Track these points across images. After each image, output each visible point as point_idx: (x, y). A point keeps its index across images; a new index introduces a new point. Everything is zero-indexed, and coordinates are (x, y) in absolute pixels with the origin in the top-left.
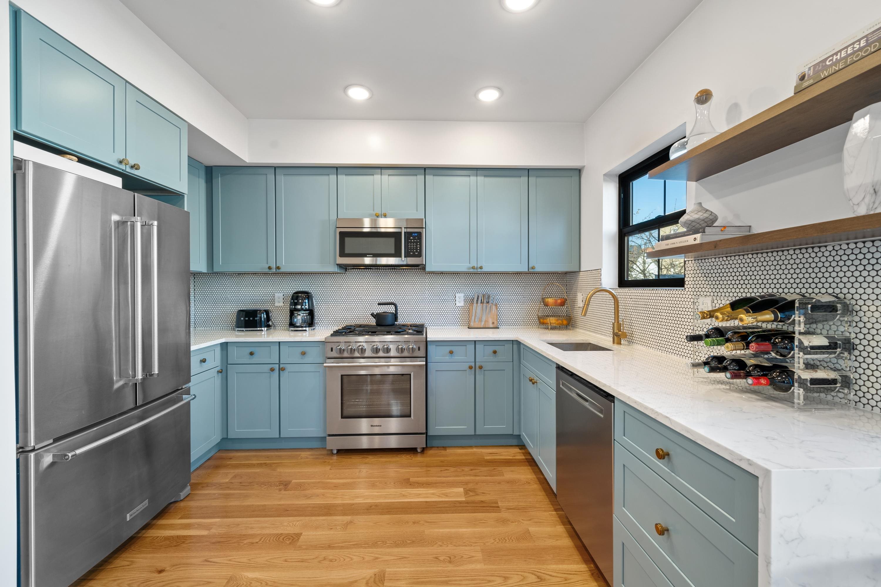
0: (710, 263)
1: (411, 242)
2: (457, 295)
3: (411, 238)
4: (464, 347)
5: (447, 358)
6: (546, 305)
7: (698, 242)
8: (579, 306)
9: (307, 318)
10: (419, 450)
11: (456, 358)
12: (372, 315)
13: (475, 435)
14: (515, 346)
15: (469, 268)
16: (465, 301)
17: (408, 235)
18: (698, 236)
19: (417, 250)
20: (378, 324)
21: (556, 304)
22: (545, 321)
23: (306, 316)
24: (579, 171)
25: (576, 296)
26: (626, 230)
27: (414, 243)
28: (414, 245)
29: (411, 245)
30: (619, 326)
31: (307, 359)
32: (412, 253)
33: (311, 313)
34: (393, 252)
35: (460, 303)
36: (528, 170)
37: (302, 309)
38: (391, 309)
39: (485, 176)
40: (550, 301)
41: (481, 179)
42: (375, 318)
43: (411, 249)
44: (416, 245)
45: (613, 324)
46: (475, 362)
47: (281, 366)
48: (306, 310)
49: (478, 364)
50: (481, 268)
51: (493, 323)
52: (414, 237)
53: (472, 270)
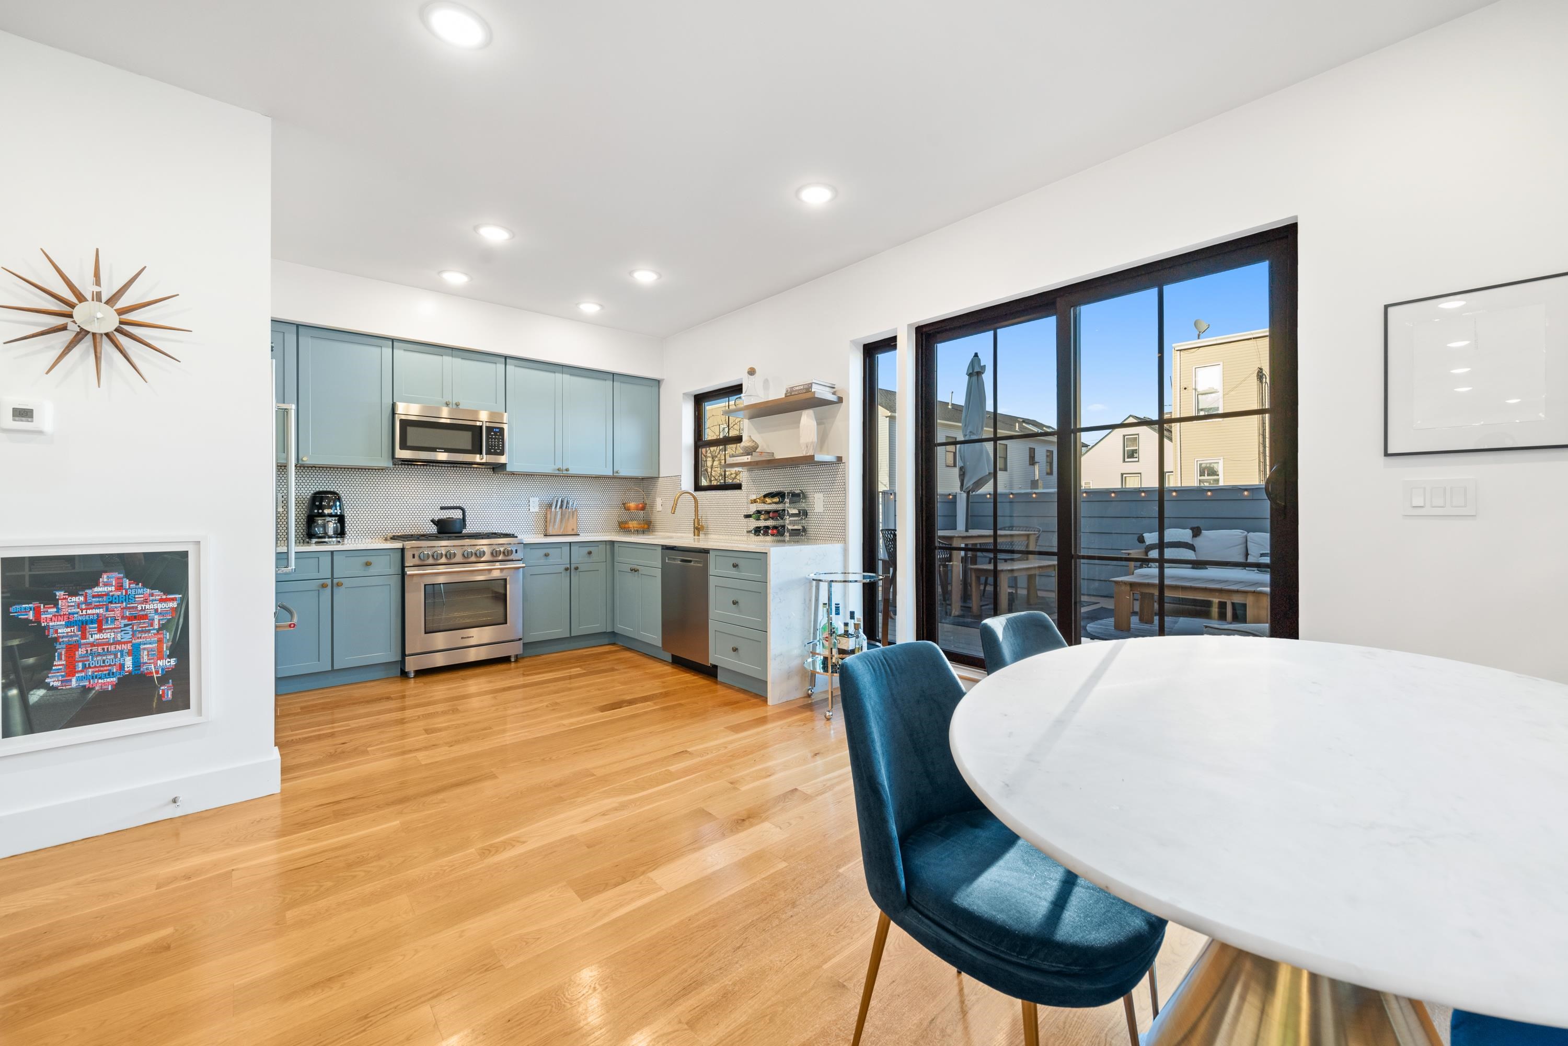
0: (757, 473)
1: (492, 438)
2: (531, 499)
3: (492, 433)
4: (560, 549)
5: (543, 561)
6: (627, 509)
7: (749, 460)
8: (658, 510)
9: (337, 526)
10: (513, 660)
11: (551, 560)
12: (433, 521)
13: (571, 637)
14: (608, 547)
15: (554, 470)
16: (540, 506)
17: (489, 429)
18: (749, 457)
19: (498, 446)
20: (439, 532)
21: (637, 508)
22: (627, 526)
23: (336, 523)
24: (658, 382)
25: (654, 501)
26: (700, 443)
27: (495, 439)
28: (495, 442)
29: (492, 442)
30: (699, 520)
31: (372, 570)
32: (493, 451)
33: (341, 519)
34: (469, 447)
35: (535, 507)
36: (613, 374)
37: (330, 515)
38: (457, 514)
39: (571, 375)
40: (632, 505)
41: (566, 377)
42: (435, 524)
43: (492, 446)
44: (498, 442)
45: (694, 520)
46: (570, 564)
47: (335, 581)
48: (336, 515)
49: (572, 567)
50: (567, 470)
51: (573, 530)
52: (496, 433)
53: (557, 472)
